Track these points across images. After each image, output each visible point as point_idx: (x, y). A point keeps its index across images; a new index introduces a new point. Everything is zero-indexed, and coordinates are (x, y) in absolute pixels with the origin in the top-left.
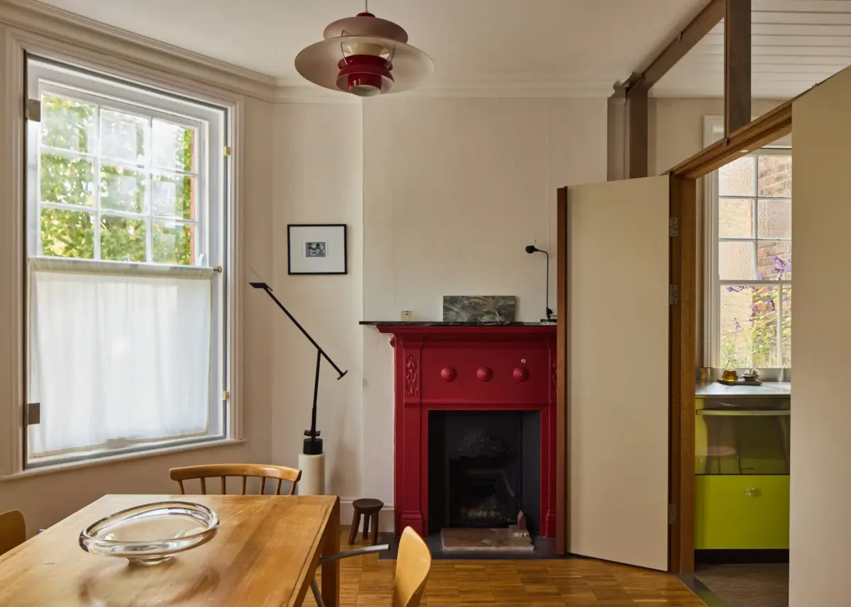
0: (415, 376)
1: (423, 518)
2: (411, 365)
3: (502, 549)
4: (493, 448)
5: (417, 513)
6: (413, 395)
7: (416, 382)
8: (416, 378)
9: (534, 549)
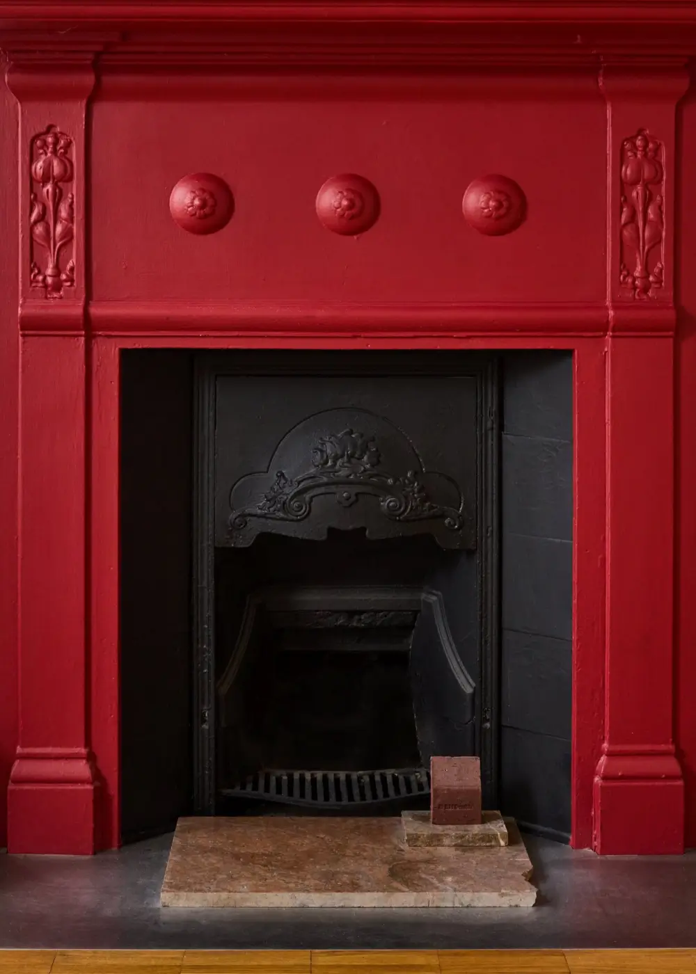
0: (64, 213)
1: (97, 775)
2: (48, 167)
3: (404, 901)
4: (388, 502)
5: (76, 757)
6: (57, 286)
7: (68, 234)
8: (71, 218)
9: (540, 902)
